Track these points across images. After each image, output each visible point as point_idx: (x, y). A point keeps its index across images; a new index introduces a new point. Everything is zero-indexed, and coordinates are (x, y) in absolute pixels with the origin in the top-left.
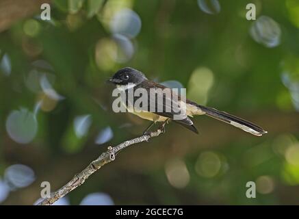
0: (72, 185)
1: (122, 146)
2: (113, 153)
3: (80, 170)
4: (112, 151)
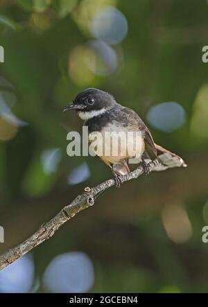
2: (91, 196)
4: (91, 193)
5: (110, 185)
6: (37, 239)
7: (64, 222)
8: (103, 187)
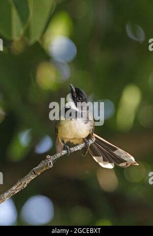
2: (51, 161)
3: (23, 176)
4: (51, 159)
5: (63, 154)
6: (16, 189)
7: (33, 178)
8: (59, 155)
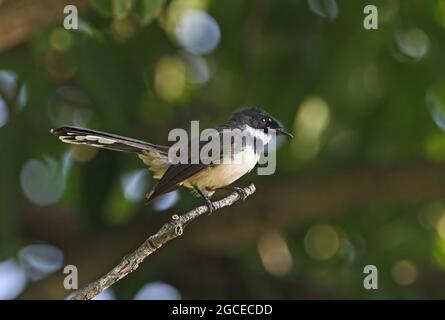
0: (120, 272)
1: (193, 214)
2: (180, 225)
3: (131, 251)
4: (179, 221)
5: (200, 213)
7: (149, 253)
